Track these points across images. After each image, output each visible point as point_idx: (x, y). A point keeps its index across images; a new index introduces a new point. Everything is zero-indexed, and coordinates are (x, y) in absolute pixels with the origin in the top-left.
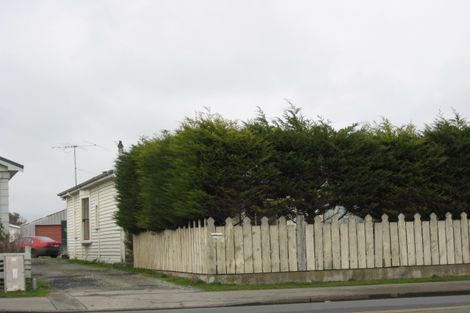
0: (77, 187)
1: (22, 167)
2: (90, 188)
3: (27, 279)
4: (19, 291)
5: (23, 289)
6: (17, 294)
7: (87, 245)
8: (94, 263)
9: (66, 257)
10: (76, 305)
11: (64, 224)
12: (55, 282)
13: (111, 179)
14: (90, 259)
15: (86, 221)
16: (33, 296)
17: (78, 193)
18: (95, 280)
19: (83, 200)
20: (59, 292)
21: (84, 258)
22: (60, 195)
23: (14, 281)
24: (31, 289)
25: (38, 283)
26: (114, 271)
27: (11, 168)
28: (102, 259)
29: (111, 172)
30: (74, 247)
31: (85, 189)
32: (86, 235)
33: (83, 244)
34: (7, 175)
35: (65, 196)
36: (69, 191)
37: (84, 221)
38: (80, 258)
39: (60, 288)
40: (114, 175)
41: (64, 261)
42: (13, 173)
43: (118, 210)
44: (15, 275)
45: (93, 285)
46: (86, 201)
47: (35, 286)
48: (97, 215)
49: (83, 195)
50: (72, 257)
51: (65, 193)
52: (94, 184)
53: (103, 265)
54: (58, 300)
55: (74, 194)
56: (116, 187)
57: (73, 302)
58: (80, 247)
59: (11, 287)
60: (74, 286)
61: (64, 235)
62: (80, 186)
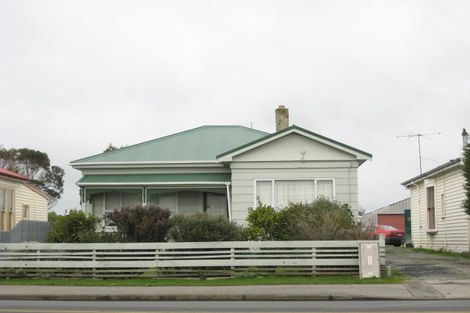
0: (422, 176)
1: (370, 156)
2: (434, 177)
3: (381, 266)
4: (374, 278)
5: (378, 276)
6: (372, 280)
7: (432, 234)
8: (440, 252)
9: (410, 246)
10: (433, 292)
11: (408, 213)
12: (406, 270)
13: (459, 167)
14: (436, 248)
15: (431, 209)
16: (389, 283)
17: (422, 182)
18: (446, 269)
19: (428, 188)
20: (414, 280)
21: (429, 247)
22: (404, 184)
23: (369, 268)
24: (385, 276)
25: (392, 271)
26: (464, 260)
27: (360, 157)
28: (448, 249)
29: (459, 160)
30: (419, 236)
31: (430, 178)
32: (432, 224)
33: (428, 233)
34: (355, 164)
35: (409, 185)
36: (413, 180)
37: (429, 209)
38: (425, 247)
39: (413, 276)
40: (462, 163)
41: (409, 250)
42: (361, 162)
43: (466, 198)
44: (370, 262)
45: (445, 273)
46: (431, 190)
47: (389, 273)
48: (443, 204)
49: (428, 183)
50: (416, 246)
51: (410, 181)
52: (440, 173)
53: (450, 254)
54: (415, 287)
55: (418, 183)
56: (465, 175)
57: (429, 290)
58: (425, 236)
59: (365, 273)
60: (427, 274)
61: (408, 224)
62: (425, 175)
